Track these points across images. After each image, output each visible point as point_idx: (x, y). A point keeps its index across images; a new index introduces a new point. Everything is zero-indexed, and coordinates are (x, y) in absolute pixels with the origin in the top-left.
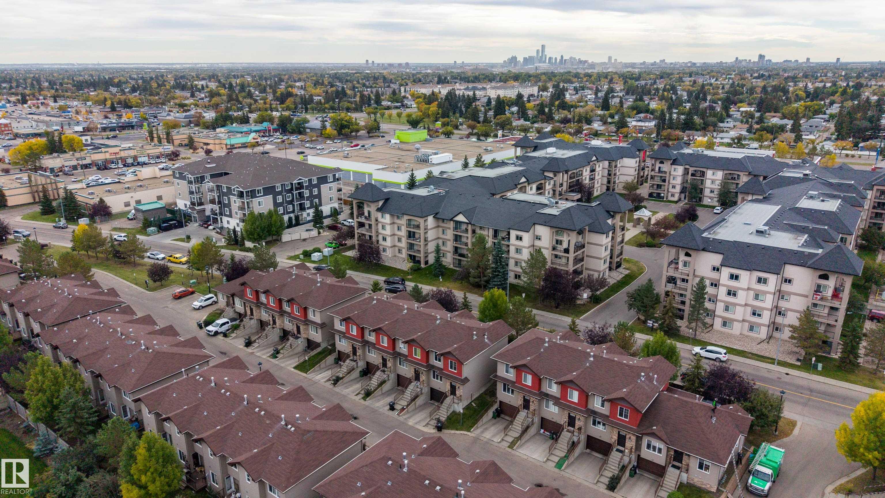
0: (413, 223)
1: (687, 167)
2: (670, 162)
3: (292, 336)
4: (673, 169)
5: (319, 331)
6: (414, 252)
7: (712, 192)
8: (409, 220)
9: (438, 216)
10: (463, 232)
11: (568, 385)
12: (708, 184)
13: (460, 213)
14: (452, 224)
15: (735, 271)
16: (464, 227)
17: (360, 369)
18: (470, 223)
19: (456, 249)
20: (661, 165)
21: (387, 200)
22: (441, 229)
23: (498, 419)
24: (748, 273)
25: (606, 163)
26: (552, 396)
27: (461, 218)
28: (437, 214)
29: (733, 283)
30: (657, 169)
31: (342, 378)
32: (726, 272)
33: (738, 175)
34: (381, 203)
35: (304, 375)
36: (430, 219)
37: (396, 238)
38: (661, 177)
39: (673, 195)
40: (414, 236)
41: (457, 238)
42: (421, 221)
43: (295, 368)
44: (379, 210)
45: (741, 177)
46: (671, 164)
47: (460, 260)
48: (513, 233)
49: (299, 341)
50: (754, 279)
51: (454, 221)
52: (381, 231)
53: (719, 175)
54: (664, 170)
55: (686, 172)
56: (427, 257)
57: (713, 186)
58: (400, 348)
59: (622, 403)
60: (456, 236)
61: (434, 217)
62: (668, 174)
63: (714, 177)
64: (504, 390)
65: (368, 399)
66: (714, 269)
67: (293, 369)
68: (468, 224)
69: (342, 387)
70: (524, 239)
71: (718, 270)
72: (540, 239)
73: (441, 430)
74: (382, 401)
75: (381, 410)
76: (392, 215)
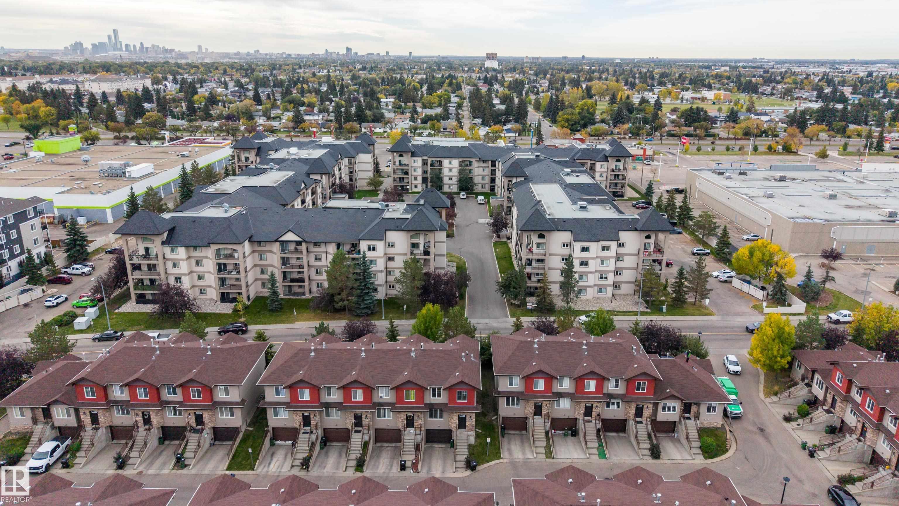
0: (223, 253)
1: (425, 158)
2: (410, 154)
3: (191, 431)
4: (413, 161)
5: (237, 411)
6: (227, 288)
7: (451, 179)
9: (254, 239)
10: (291, 253)
11: (584, 377)
12: (446, 172)
13: (289, 231)
14: (276, 247)
15: (585, 244)
16: (293, 247)
17: (320, 440)
18: (305, 241)
19: (284, 273)
20: (401, 158)
21: (173, 231)
23: (506, 436)
24: (596, 243)
26: (564, 393)
27: (290, 237)
28: (252, 237)
29: (585, 255)
30: (397, 163)
31: (309, 458)
32: (578, 246)
33: (470, 162)
34: (165, 235)
35: (251, 472)
36: (247, 243)
37: (195, 275)
38: (402, 170)
39: (416, 187)
40: (226, 270)
41: (284, 261)
42: (237, 247)
44: (164, 244)
45: (473, 163)
47: (290, 287)
48: (364, 246)
50: (600, 248)
51: (280, 241)
52: (171, 270)
53: (455, 163)
54: (404, 163)
55: (425, 163)
56: (248, 291)
57: (451, 174)
58: (381, 397)
59: (640, 378)
60: (283, 259)
61: (249, 241)
62: (410, 166)
63: (451, 166)
64: (508, 404)
65: (364, 469)
66: (564, 246)
67: (228, 472)
68: (298, 243)
69: (315, 468)
70: (377, 249)
71: (567, 246)
72: (392, 246)
73: (473, 468)
74: (381, 465)
75: (391, 475)
76: (187, 247)
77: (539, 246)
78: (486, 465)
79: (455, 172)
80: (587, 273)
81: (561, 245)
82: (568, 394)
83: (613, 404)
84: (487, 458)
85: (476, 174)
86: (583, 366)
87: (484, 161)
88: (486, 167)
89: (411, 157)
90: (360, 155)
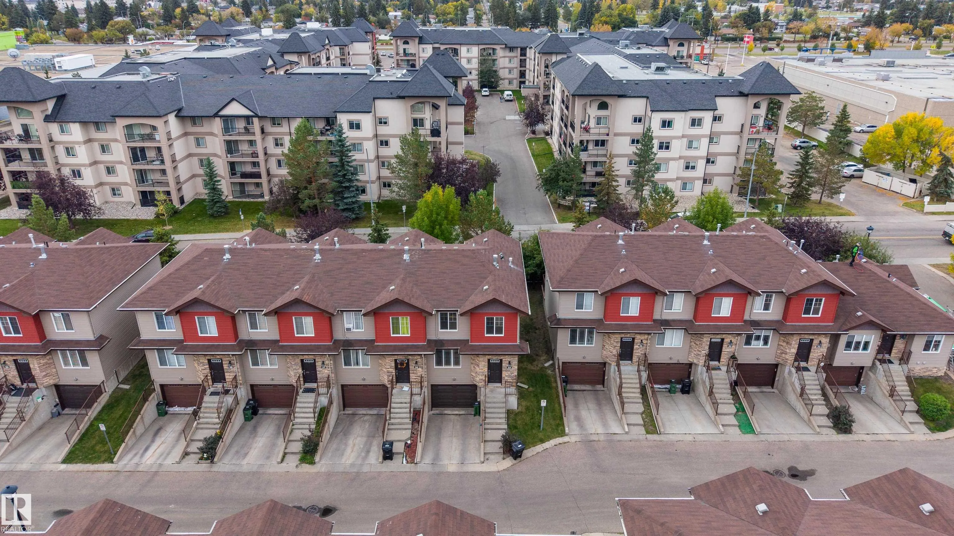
0: (136, 131)
1: (437, 45)
2: (417, 40)
4: (421, 50)
5: (92, 357)
7: (470, 73)
8: (129, 127)
9: (184, 113)
10: (239, 134)
12: (464, 64)
13: (233, 99)
14: (217, 125)
15: (668, 116)
16: (240, 125)
18: (257, 116)
19: (232, 165)
20: (406, 46)
21: (61, 99)
22: (191, 139)
23: (569, 394)
24: (682, 114)
26: (674, 321)
27: (235, 109)
28: (180, 110)
29: (666, 133)
30: (401, 52)
31: (218, 438)
32: (657, 118)
33: (494, 50)
34: (50, 105)
35: (107, 466)
36: (172, 118)
37: (102, 167)
40: (144, 157)
41: (230, 148)
42: (158, 123)
43: (67, 460)
44: (48, 119)
45: (497, 52)
47: (242, 185)
48: (343, 119)
49: (37, 397)
50: (689, 121)
51: (221, 117)
52: (63, 158)
53: (475, 51)
54: (410, 52)
56: (179, 190)
57: (470, 66)
58: (349, 329)
59: (812, 292)
60: (228, 143)
61: (176, 116)
62: (417, 56)
63: (469, 55)
64: (573, 340)
65: (317, 458)
66: (635, 120)
67: (63, 467)
68: (247, 118)
69: (226, 460)
70: (363, 125)
71: (640, 120)
72: (385, 123)
73: (517, 455)
74: (349, 450)
75: (365, 469)
76: (84, 123)
77: (599, 120)
78: (539, 448)
79: (475, 64)
80: (667, 160)
81: (631, 119)
82: (681, 322)
83: (758, 338)
84: (541, 435)
85: (501, 66)
86: (709, 274)
87: (511, 49)
88: (514, 57)
89: (419, 44)
90: (354, 43)
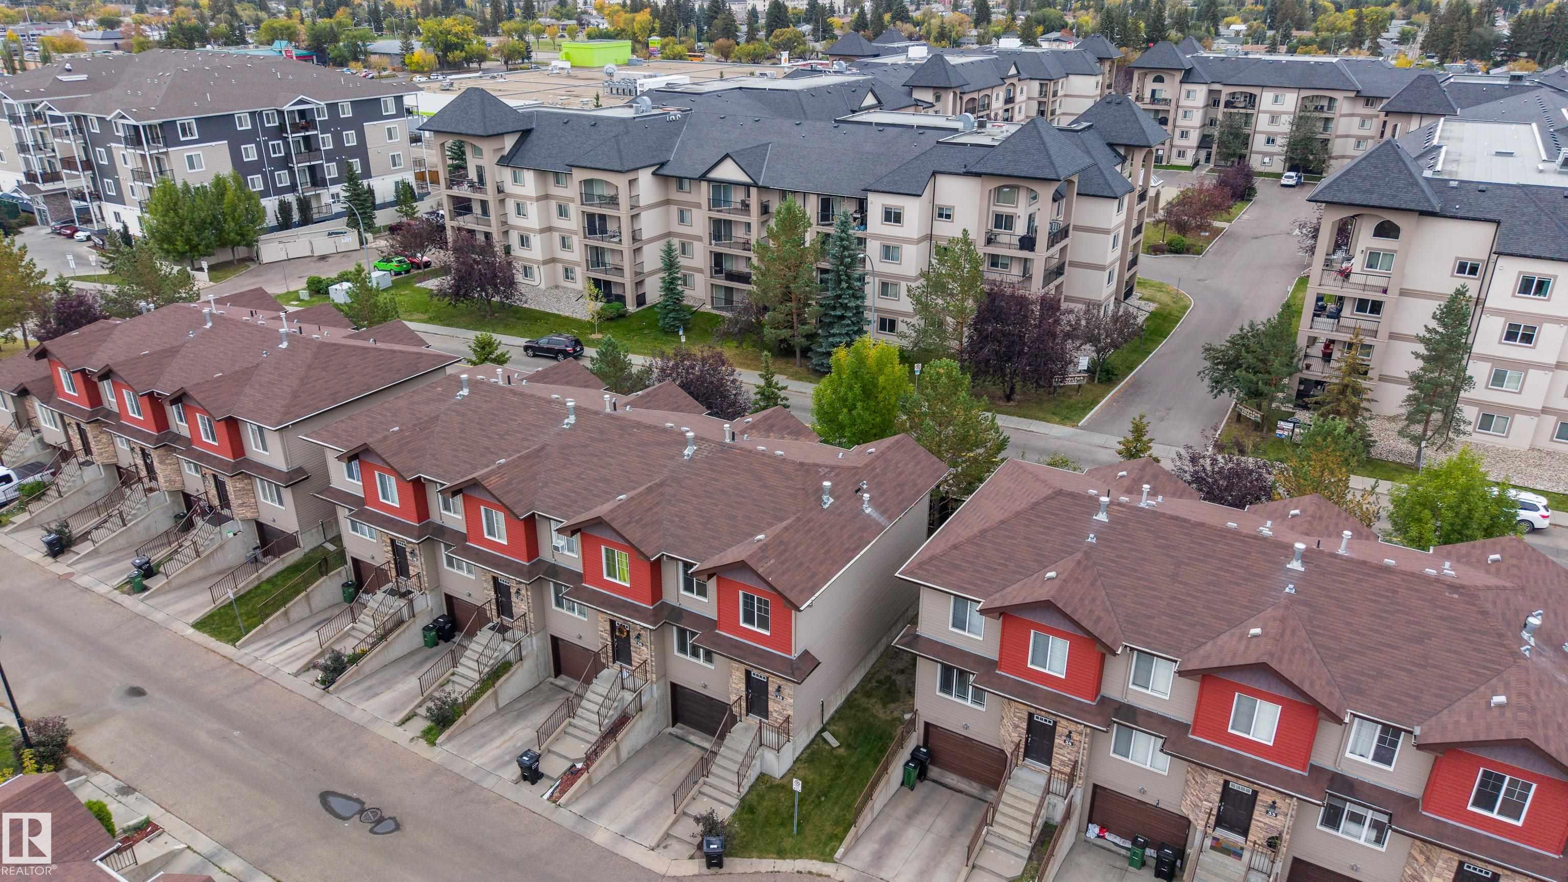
0: (598, 191)
1: (1216, 86)
2: (1179, 76)
3: (203, 514)
4: (1183, 94)
5: (287, 494)
6: (606, 272)
7: (1270, 141)
8: (588, 183)
9: (665, 171)
10: (736, 211)
11: (1234, 678)
12: (1262, 123)
13: (727, 156)
14: (704, 192)
15: (1538, 269)
16: (737, 196)
17: (425, 620)
18: (756, 185)
19: (718, 259)
20: (1157, 86)
21: (523, 134)
22: (674, 210)
23: (923, 788)
25: (1036, 85)
26: (1149, 714)
27: (729, 171)
28: (662, 165)
29: (1530, 305)
30: (1147, 95)
31: (355, 658)
32: (1509, 272)
33: (1331, 100)
34: (509, 143)
35: (226, 649)
36: (645, 178)
37: (556, 237)
38: (1157, 112)
39: (1181, 154)
40: (604, 231)
41: (720, 230)
42: (620, 181)
43: (199, 625)
44: (504, 161)
45: (1337, 104)
46: (1181, 82)
47: (729, 290)
48: (876, 204)
49: (228, 531)
51: (710, 181)
52: (513, 219)
53: (1290, 101)
54: (1164, 95)
55: (1213, 101)
56: (640, 284)
57: (1273, 129)
58: (556, 548)
59: (1501, 757)
60: (717, 223)
61: (654, 173)
62: (1173, 104)
63: (1276, 108)
64: (946, 686)
65: (443, 737)
66: (1462, 268)
67: (191, 631)
68: (747, 186)
70: (906, 217)
71: (1474, 270)
72: (948, 216)
73: (714, 861)
74: (497, 743)
75: (488, 783)
76: (541, 173)
77: (1373, 259)
78: (767, 865)
79: (1284, 126)
80: (1524, 366)
81: (1450, 265)
82: (1164, 721)
83: (1357, 819)
84: (788, 843)
85: (1340, 132)
86: (1243, 635)
87: (1369, 101)
88: (1371, 117)
90: (1072, 78)
